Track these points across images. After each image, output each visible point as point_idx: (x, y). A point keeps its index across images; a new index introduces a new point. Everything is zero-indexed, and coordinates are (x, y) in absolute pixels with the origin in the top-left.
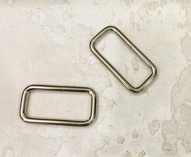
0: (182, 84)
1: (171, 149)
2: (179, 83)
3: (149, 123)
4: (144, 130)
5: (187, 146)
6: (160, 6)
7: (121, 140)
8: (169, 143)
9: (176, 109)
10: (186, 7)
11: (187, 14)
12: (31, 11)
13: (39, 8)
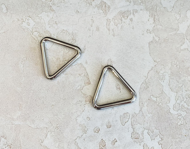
0: (149, 82)
1: (138, 137)
2: (146, 81)
3: (121, 116)
4: (116, 121)
5: (152, 135)
6: (132, 15)
7: (97, 130)
8: (137, 132)
9: (144, 103)
10: (154, 15)
11: (155, 21)
12: (22, 18)
13: (28, 16)
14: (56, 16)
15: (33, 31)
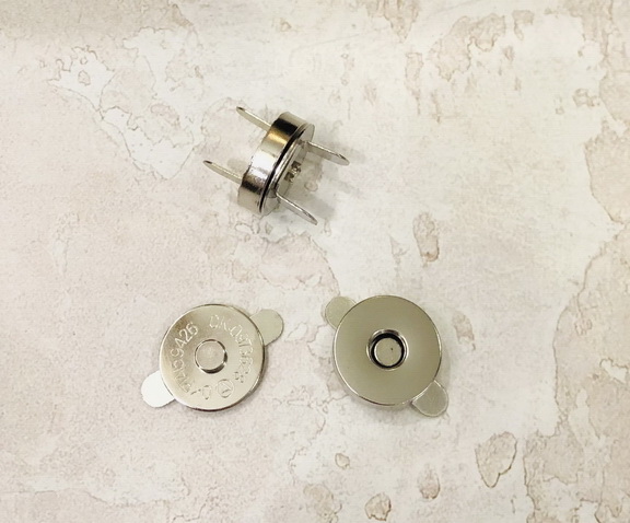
0: (594, 304)
2: (582, 301)
3: (480, 446)
4: (460, 469)
6: (510, 32)
7: (381, 508)
8: (550, 514)
9: (573, 392)
10: (603, 31)
11: (606, 56)
12: (59, 56)
13: (84, 46)
14: (199, 45)
15: (105, 107)
